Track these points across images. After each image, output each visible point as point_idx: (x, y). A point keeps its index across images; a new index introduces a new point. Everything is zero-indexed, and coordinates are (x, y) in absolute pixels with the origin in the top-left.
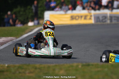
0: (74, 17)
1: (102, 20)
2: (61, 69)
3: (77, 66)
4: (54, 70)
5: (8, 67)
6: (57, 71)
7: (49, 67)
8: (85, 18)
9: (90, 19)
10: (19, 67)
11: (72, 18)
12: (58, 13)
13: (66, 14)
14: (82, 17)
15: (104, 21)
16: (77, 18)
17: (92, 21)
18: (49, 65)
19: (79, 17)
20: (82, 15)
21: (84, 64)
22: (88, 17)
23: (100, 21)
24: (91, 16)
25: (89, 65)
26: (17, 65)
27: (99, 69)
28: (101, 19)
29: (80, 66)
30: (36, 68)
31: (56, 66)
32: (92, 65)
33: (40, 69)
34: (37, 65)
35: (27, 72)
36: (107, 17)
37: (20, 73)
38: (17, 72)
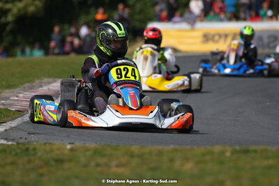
0: (210, 37)
1: (269, 44)
2: (187, 159)
3: (223, 152)
4: (172, 160)
5: (71, 150)
6: (177, 163)
7: (160, 153)
10: (96, 152)
11: (207, 38)
12: (178, 26)
13: (193, 29)
14: (226, 36)
15: (272, 45)
16: (217, 38)
18: (160, 147)
19: (220, 36)
20: (227, 32)
21: (238, 148)
23: (263, 46)
25: (246, 151)
26: (92, 145)
28: (266, 40)
29: (228, 154)
30: (132, 156)
31: (176, 150)
32: (255, 151)
33: (140, 156)
34: (135, 149)
35: (114, 163)
37: (98, 165)
38: (93, 164)
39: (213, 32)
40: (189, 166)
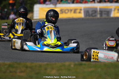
0: (63, 11)
1: (92, 14)
2: (53, 69)
3: (70, 65)
4: (46, 69)
6: (49, 71)
7: (40, 66)
8: (75, 12)
9: (80, 13)
10: (10, 66)
12: (48, 6)
13: (55, 7)
14: (71, 10)
15: (94, 15)
16: (67, 11)
17: (82, 15)
18: (40, 63)
19: (68, 10)
20: (71, 9)
21: (77, 63)
22: (78, 11)
23: (89, 15)
24: (81, 10)
25: (81, 65)
26: (8, 62)
27: (92, 69)
28: (90, 13)
29: (72, 66)
30: (27, 67)
31: (48, 64)
32: (85, 64)
33: (31, 67)
34: (28, 64)
35: (18, 71)
36: (97, 11)
37: (11, 72)
38: (8, 71)
39: (65, 9)
40: (54, 72)
